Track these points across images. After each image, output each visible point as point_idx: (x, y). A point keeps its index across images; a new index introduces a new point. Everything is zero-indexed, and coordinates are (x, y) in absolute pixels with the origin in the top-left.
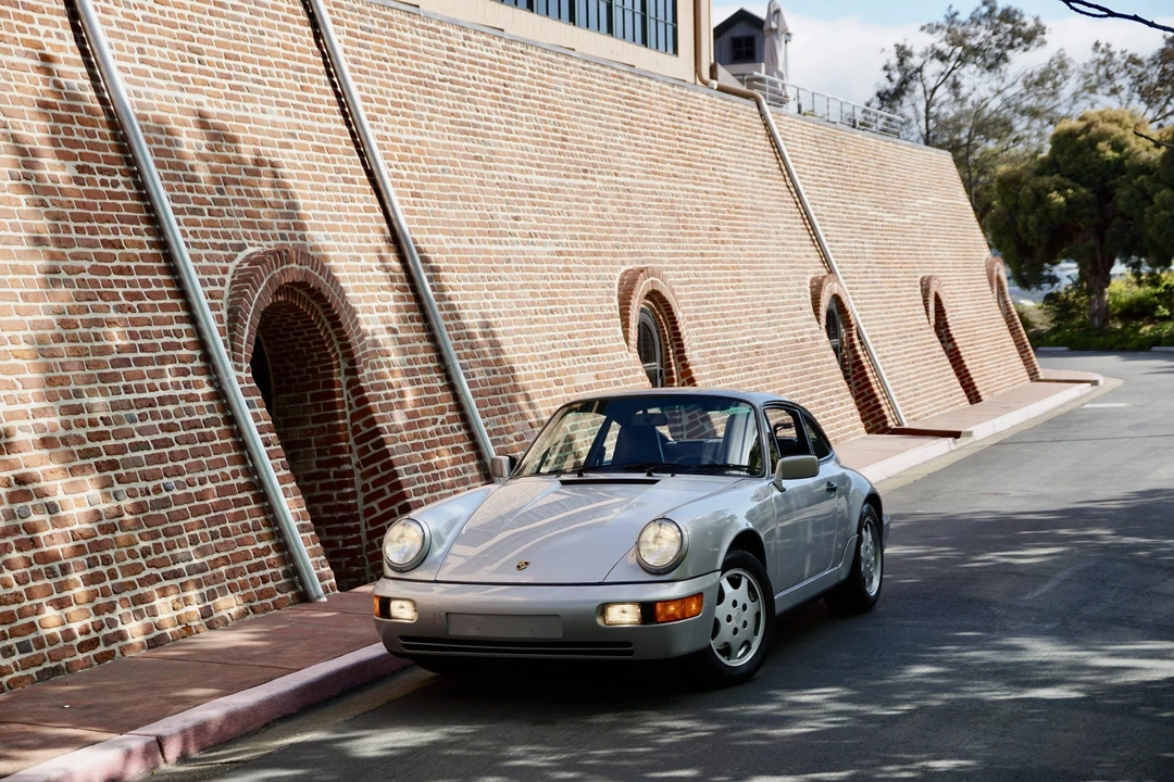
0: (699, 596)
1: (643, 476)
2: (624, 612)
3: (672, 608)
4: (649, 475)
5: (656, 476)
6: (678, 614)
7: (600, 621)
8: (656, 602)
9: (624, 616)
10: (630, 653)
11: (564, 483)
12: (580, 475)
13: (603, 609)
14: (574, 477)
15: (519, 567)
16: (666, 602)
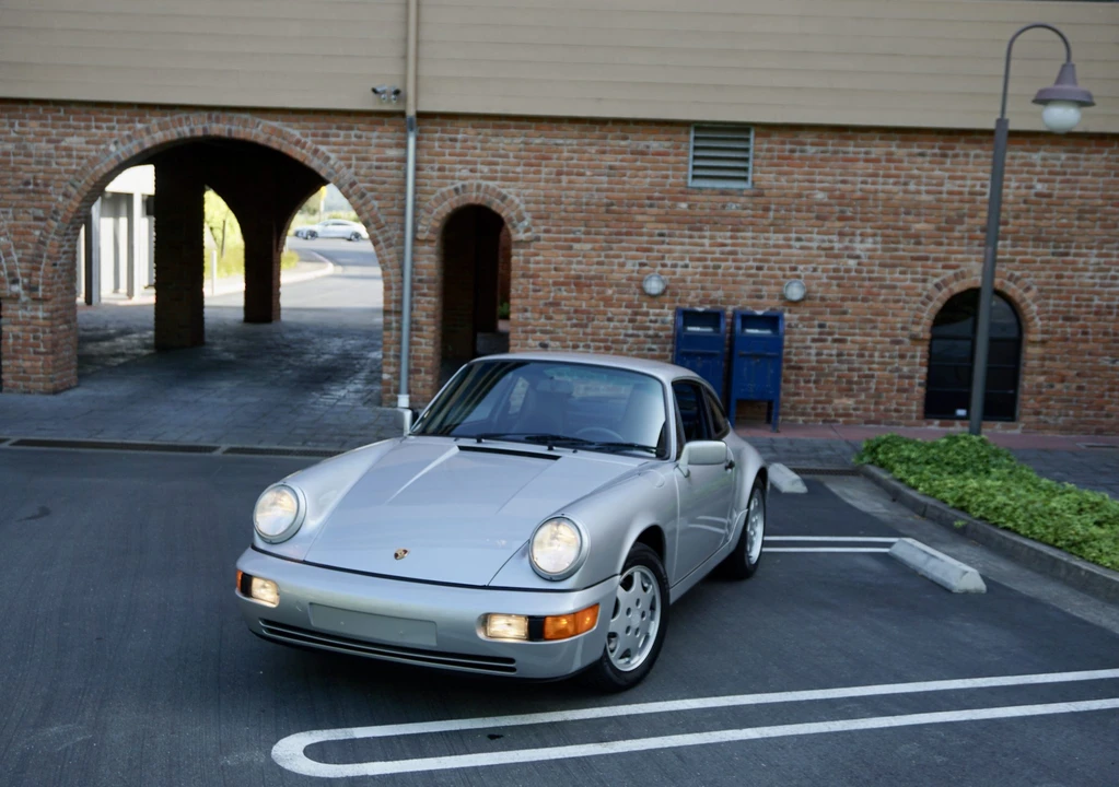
0: (594, 607)
1: (542, 449)
2: (509, 625)
3: (564, 622)
4: (550, 449)
5: (557, 451)
6: (571, 629)
7: (481, 635)
8: (544, 618)
9: (508, 631)
10: (513, 670)
11: (461, 448)
12: (479, 441)
13: (485, 620)
14: (472, 443)
15: (396, 555)
16: (557, 617)
